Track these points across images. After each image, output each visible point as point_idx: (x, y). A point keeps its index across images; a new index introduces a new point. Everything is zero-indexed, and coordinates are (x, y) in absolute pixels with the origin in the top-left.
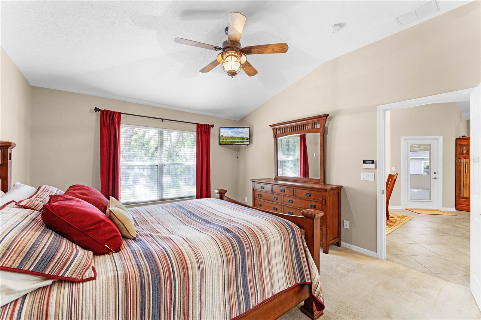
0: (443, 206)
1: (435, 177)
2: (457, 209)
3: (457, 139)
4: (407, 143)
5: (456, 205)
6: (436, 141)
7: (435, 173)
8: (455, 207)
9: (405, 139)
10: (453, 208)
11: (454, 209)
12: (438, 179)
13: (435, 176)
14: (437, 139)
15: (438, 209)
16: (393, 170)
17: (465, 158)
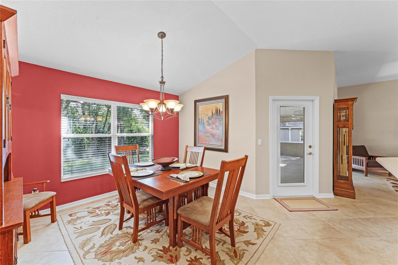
0: (320, 192)
1: (311, 153)
2: (335, 194)
3: (335, 100)
4: (277, 105)
5: (335, 188)
6: (310, 103)
7: (310, 147)
8: (333, 190)
9: (273, 100)
10: (331, 194)
11: (332, 196)
12: (313, 154)
13: (310, 150)
14: (313, 101)
15: (314, 196)
16: (258, 144)
17: (344, 127)
